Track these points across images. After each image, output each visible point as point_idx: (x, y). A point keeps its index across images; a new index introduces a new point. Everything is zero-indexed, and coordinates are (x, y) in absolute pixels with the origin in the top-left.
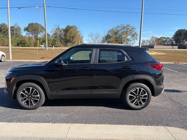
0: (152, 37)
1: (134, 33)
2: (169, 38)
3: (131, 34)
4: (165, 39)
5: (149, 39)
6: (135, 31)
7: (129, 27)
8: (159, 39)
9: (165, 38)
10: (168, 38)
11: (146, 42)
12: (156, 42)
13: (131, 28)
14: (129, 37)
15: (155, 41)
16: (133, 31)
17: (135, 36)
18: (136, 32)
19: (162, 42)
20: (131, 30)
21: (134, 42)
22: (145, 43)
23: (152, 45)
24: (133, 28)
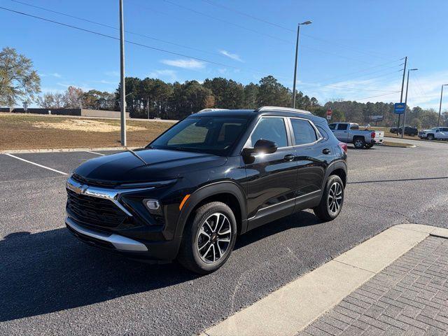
0: (71, 89)
1: (28, 73)
2: (108, 94)
3: (21, 75)
4: (99, 97)
5: (63, 92)
6: (32, 69)
7: (12, 56)
8: (86, 95)
9: (99, 93)
10: (106, 94)
11: (55, 100)
12: (80, 101)
13: (18, 59)
14: (15, 83)
15: (78, 99)
16: (26, 69)
17: (34, 83)
18: (34, 72)
19: (94, 101)
20: (19, 64)
21: (30, 98)
22: (53, 101)
23: (71, 108)
24: (25, 61)
